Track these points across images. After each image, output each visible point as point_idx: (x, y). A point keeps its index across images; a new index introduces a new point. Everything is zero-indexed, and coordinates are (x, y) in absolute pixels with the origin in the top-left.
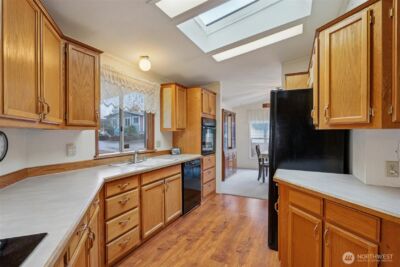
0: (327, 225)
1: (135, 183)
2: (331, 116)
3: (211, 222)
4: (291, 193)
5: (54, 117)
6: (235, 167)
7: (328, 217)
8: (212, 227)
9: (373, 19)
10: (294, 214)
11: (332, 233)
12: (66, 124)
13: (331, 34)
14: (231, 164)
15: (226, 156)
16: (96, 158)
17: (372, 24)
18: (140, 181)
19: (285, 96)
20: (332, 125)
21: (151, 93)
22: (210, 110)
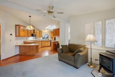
1: (44, 42)
12: (40, 37)
16: (42, 40)
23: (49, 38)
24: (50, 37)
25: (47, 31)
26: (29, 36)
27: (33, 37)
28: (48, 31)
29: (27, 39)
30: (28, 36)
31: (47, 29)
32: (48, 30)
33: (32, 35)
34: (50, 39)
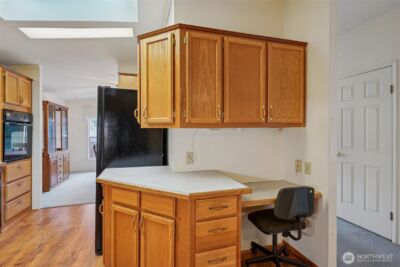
0: (143, 214)
2: (148, 117)
3: (16, 253)
4: (114, 191)
6: (67, 172)
7: (143, 207)
8: (16, 258)
9: (174, 41)
10: (116, 212)
11: (146, 220)
13: (148, 44)
14: (61, 169)
15: (52, 160)
17: (174, 45)
19: (113, 94)
20: (149, 124)
22: (21, 101)
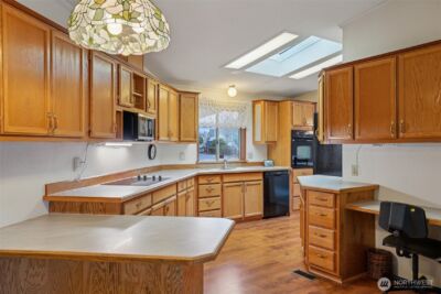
1: (217, 179)
5: (175, 138)
12: (180, 141)
16: (197, 163)
18: (222, 179)
21: (241, 110)
22: (305, 121)
23: (250, 147)
24: (254, 143)
25: (232, 92)
26: (96, 133)
27: (129, 144)
28: (240, 93)
29: (76, 163)
30: (92, 137)
31: (243, 73)
32: (242, 85)
33: (129, 126)
34: (255, 159)
